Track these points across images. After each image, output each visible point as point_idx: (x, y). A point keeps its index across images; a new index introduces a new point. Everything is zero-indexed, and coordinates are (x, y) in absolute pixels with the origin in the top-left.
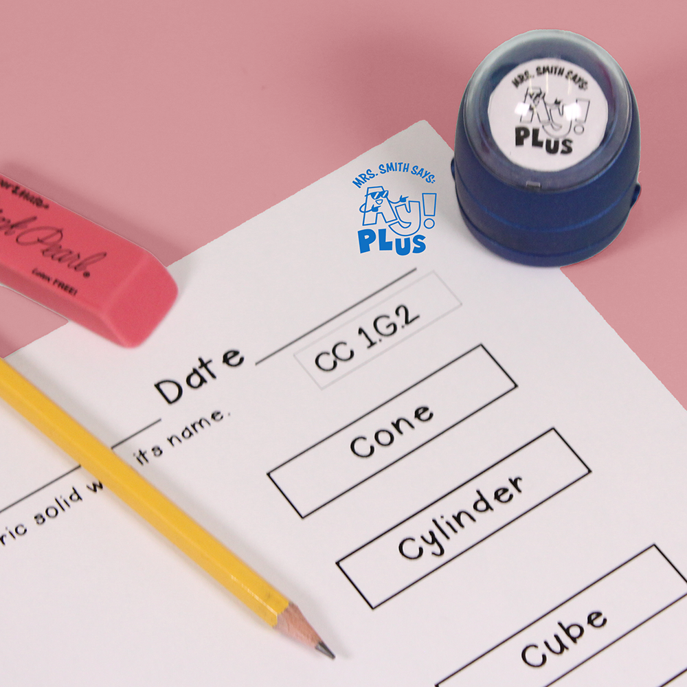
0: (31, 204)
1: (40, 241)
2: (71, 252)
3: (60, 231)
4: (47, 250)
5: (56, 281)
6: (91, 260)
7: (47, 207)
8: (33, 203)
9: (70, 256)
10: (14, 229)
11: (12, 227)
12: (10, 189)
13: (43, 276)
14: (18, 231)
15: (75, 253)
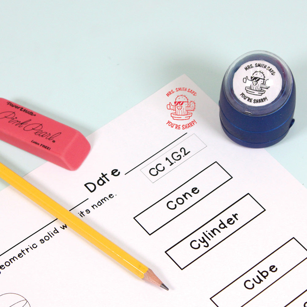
0: (28, 114)
1: (33, 129)
2: (47, 133)
3: (41, 125)
4: (36, 133)
5: (41, 145)
6: (55, 136)
7: (35, 115)
8: (29, 114)
9: (47, 134)
10: (22, 125)
11: (22, 124)
12: (19, 109)
13: (36, 143)
14: (24, 126)
15: (48, 133)
